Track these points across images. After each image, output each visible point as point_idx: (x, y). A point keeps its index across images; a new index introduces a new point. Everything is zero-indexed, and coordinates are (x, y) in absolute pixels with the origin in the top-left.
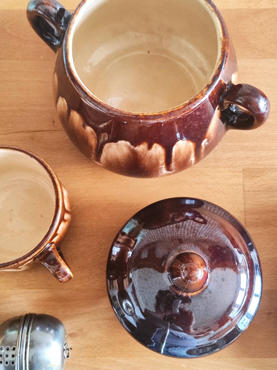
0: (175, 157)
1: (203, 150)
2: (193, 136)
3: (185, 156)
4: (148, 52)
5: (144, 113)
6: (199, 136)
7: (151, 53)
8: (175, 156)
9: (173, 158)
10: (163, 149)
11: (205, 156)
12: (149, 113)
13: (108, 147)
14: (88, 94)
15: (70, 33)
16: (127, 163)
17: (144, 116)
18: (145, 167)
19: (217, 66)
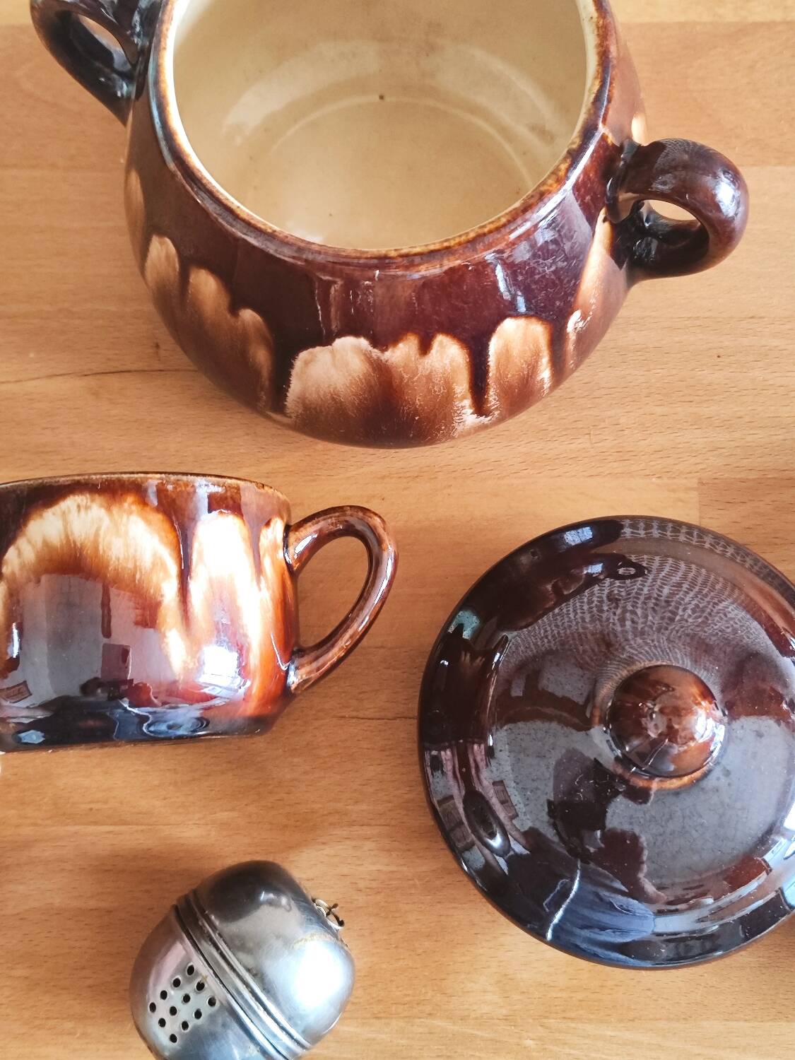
0: (497, 372)
1: (571, 346)
2: (542, 305)
3: (524, 366)
4: (382, 97)
5: (402, 249)
6: (558, 303)
7: (388, 99)
8: (498, 368)
9: (490, 375)
10: (461, 350)
11: (577, 365)
12: (415, 247)
13: (307, 363)
14: (238, 212)
15: (165, 49)
16: (363, 403)
17: (402, 256)
18: (416, 410)
19: (589, 96)
